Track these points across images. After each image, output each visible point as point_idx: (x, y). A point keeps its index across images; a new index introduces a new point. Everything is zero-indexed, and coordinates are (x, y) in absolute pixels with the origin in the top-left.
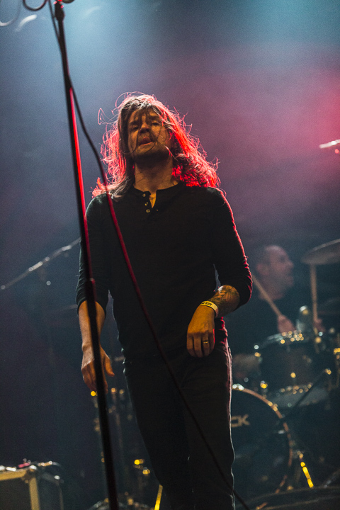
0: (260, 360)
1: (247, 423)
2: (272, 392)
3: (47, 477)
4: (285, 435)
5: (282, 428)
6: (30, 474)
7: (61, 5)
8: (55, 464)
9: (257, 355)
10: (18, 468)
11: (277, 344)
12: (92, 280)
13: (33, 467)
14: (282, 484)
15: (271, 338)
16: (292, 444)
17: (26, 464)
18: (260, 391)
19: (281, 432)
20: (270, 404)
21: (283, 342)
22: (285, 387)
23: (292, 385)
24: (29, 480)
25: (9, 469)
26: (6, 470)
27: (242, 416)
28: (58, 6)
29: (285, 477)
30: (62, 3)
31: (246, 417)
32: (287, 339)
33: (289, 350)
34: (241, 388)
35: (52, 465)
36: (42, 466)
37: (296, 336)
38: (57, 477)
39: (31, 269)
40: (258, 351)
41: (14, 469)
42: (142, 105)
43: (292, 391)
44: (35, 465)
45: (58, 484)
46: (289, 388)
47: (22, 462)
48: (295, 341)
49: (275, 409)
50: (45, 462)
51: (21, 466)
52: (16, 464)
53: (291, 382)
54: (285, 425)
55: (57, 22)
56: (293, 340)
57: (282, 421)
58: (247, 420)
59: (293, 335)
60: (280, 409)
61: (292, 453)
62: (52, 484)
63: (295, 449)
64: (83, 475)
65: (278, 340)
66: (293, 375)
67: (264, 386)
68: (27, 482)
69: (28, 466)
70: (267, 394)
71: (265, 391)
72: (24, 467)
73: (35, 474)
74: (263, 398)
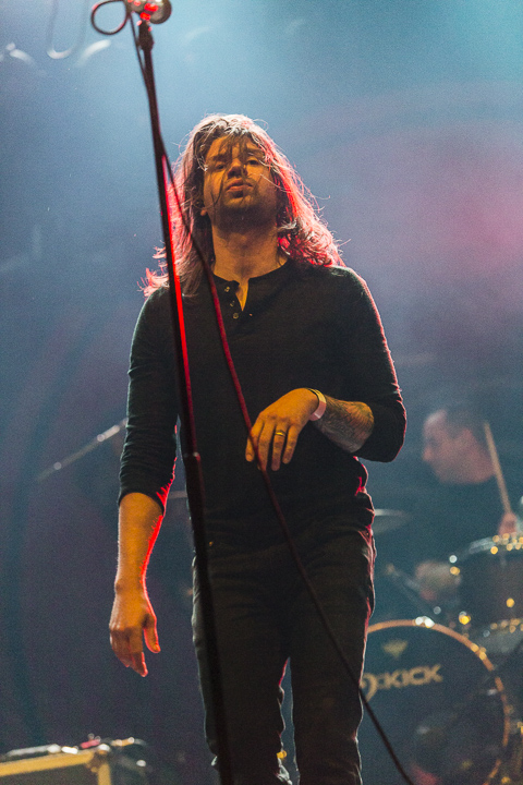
0: (458, 581)
1: (438, 678)
2: (476, 630)
3: (125, 762)
4: (497, 697)
5: (494, 686)
6: (99, 758)
7: (148, 27)
8: (139, 742)
9: (455, 571)
10: (81, 749)
11: (485, 554)
12: (196, 454)
13: (104, 748)
14: (492, 775)
15: (476, 545)
16: (508, 710)
17: (93, 743)
18: (459, 628)
19: (492, 692)
20: (474, 648)
21: (494, 550)
22: (497, 621)
23: (509, 618)
24: (98, 767)
25: (67, 749)
26: (62, 752)
27: (431, 667)
28: (144, 29)
29: (498, 763)
30: (149, 23)
31: (436, 668)
32: (500, 546)
33: (503, 563)
34: (429, 623)
35: (134, 745)
36: (117, 747)
37: (515, 542)
38: (142, 763)
39: (102, 438)
40: (456, 565)
41: (73, 751)
42: (234, 129)
43: (508, 627)
44: (108, 744)
45: (141, 773)
46: (504, 624)
47: (87, 740)
48: (514, 550)
49: (483, 656)
50: (122, 739)
51: (84, 745)
52: (76, 741)
53: (507, 614)
54: (499, 682)
55: (142, 53)
56: (510, 548)
57: (493, 675)
58: (438, 673)
59: (510, 541)
60: (490, 656)
61: (508, 725)
62: (134, 773)
63: (513, 718)
64: (182, 758)
65: (486, 548)
66: (510, 603)
67: (465, 619)
68: (94, 770)
69: (97, 746)
70: (470, 632)
71: (466, 628)
72: (90, 748)
73: (107, 758)
74: (464, 639)
